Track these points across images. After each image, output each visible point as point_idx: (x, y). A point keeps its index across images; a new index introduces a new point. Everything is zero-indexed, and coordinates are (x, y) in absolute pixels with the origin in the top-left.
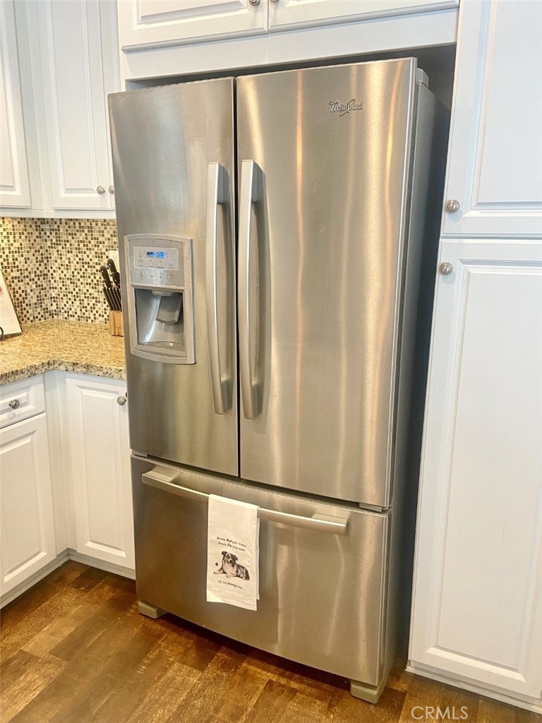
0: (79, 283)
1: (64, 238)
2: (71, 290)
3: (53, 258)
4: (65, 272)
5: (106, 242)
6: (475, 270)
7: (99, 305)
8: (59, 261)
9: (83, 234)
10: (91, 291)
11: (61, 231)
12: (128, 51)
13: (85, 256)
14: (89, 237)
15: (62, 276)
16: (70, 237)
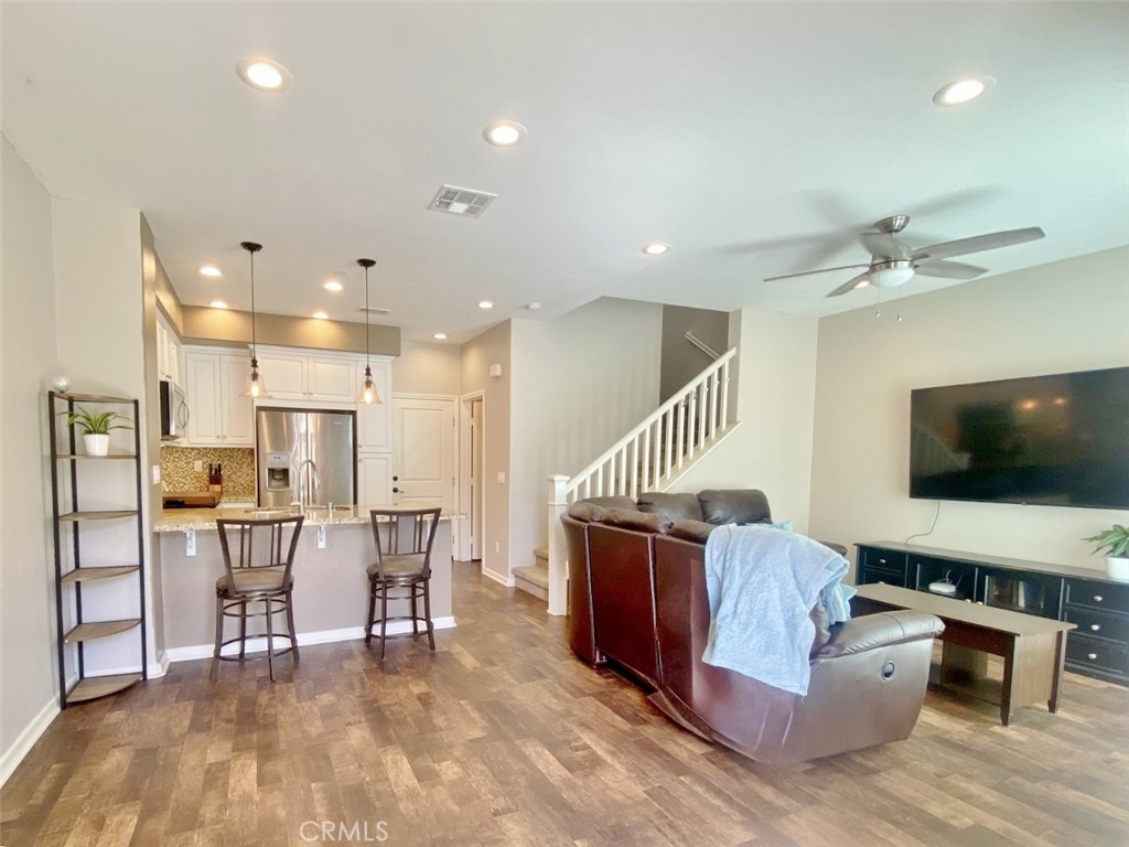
5: (193, 457)
10: (181, 479)
13: (178, 464)
14: (182, 456)
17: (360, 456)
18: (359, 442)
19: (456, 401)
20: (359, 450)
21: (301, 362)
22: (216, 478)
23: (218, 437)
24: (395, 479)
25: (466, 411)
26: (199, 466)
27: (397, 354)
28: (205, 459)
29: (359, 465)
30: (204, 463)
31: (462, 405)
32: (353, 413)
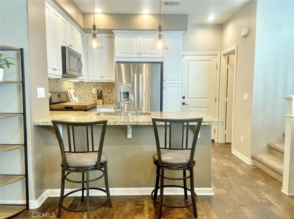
0: (84, 96)
1: (81, 86)
2: (82, 97)
3: (77, 90)
4: (80, 93)
5: (92, 87)
6: (168, 88)
7: (89, 100)
8: (79, 91)
9: (86, 85)
10: (87, 97)
11: (80, 85)
12: (116, 57)
13: (86, 90)
14: (87, 86)
15: (79, 94)
16: (82, 86)
17: (164, 86)
18: (164, 78)
19: (219, 55)
20: (164, 82)
21: (136, 37)
22: (100, 96)
23: (101, 77)
24: (184, 98)
25: (224, 60)
26: (94, 91)
27: (186, 30)
28: (97, 88)
29: (164, 90)
30: (96, 89)
31: (222, 57)
32: (162, 63)
